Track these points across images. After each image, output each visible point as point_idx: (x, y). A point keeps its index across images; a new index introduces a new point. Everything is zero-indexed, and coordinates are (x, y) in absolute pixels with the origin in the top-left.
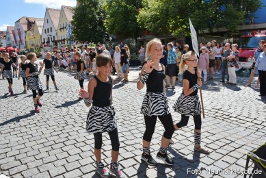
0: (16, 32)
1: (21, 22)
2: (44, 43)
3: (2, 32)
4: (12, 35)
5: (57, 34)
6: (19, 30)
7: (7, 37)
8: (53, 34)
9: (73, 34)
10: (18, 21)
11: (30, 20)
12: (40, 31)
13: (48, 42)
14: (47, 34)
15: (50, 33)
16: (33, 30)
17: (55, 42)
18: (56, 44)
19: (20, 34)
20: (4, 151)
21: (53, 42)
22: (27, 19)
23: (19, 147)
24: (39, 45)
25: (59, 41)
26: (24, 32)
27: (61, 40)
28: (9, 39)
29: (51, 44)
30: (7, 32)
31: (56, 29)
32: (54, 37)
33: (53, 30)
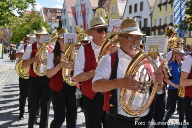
0: (79, 9)
4: (71, 16)
5: (151, 15)
6: (83, 6)
8: (145, 14)
9: (188, 16)
12: (121, 7)
14: (133, 14)
15: (138, 13)
16: (108, 7)
19: (84, 14)
25: (154, 29)
26: (91, 11)
27: (160, 28)
30: (63, 11)
31: (152, 5)
32: (146, 20)
33: (145, 6)
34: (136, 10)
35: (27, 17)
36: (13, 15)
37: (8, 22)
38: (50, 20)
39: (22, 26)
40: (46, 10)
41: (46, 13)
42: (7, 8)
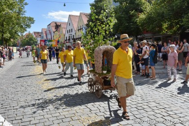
0: (48, 32)
1: (51, 25)
2: (66, 40)
3: (38, 33)
4: (45, 35)
5: (75, 34)
6: (50, 31)
7: (42, 36)
8: (73, 33)
10: (50, 24)
11: (58, 23)
12: (64, 31)
13: (69, 40)
14: (69, 33)
15: (71, 33)
16: (59, 31)
17: (74, 40)
18: (75, 41)
20: (29, 119)
21: (72, 39)
22: (56, 23)
23: (39, 118)
24: (63, 42)
25: (77, 39)
26: (53, 33)
27: (79, 38)
28: (43, 37)
29: (71, 41)
30: (42, 33)
31: (75, 29)
32: (74, 36)
33: (73, 30)
34: (70, 32)
35: (27, 35)
36: (18, 35)
37: (17, 38)
38: (37, 37)
39: (25, 39)
40: (35, 33)
41: (35, 34)
42: (16, 33)
